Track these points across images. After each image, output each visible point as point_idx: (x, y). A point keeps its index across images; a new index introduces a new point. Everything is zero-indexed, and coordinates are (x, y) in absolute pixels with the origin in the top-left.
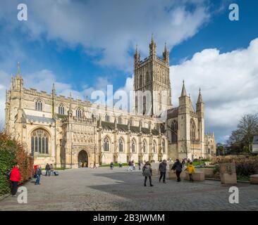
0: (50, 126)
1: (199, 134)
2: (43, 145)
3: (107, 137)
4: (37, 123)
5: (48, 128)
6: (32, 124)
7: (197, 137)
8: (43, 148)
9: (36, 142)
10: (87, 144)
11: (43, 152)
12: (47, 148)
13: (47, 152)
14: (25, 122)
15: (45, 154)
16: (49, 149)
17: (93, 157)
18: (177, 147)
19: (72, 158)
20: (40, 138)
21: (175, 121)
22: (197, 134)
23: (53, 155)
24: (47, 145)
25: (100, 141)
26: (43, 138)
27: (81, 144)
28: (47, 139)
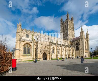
0: (31, 43)
1: (87, 47)
2: (29, 51)
3: (53, 47)
4: (26, 41)
5: (30, 43)
6: (24, 41)
7: (87, 48)
9: (26, 49)
10: (46, 50)
11: (28, 54)
12: (30, 52)
13: (30, 54)
14: (21, 41)
15: (29, 54)
16: (31, 52)
17: (49, 55)
18: (79, 52)
19: (40, 56)
20: (27, 48)
21: (78, 42)
22: (86, 47)
23: (32, 55)
24: (30, 51)
25: (51, 49)
26: (29, 48)
27: (44, 49)
28: (30, 48)
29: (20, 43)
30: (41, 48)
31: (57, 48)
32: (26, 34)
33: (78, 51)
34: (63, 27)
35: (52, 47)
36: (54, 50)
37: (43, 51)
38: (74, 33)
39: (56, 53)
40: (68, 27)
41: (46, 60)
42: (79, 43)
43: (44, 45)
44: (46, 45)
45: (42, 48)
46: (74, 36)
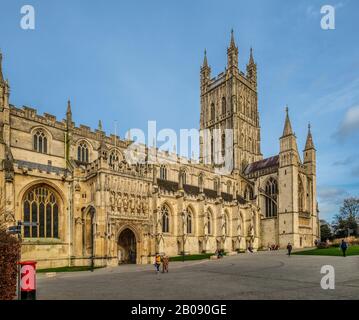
0: (63, 180)
1: (309, 201)
2: (49, 220)
3: (166, 206)
4: (35, 172)
5: (58, 184)
6: (25, 174)
7: (305, 208)
8: (49, 226)
9: (34, 212)
10: (135, 216)
11: (49, 235)
12: (56, 227)
13: (56, 235)
14: (12, 170)
15: (51, 239)
16: (60, 228)
17: (146, 243)
18: (277, 225)
19: (107, 245)
20: (42, 206)
21: (271, 179)
22: (305, 202)
23: (68, 240)
24: (56, 220)
25: (155, 211)
26: (49, 206)
27: (124, 215)
28: (56, 207)
29: (10, 180)
30: (109, 210)
31: (184, 208)
32: (30, 136)
33: (273, 221)
34: (213, 105)
35: (160, 203)
36: (170, 218)
37: (121, 224)
38: (259, 139)
39: (179, 231)
40: (232, 109)
41: (135, 262)
42: (277, 186)
43: (126, 195)
44: (133, 196)
45: (116, 209)
46: (259, 149)
